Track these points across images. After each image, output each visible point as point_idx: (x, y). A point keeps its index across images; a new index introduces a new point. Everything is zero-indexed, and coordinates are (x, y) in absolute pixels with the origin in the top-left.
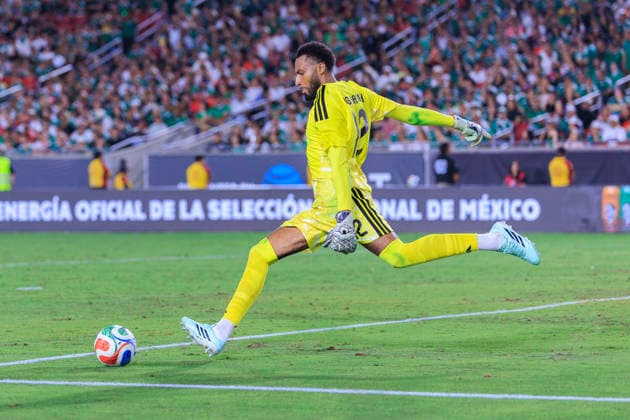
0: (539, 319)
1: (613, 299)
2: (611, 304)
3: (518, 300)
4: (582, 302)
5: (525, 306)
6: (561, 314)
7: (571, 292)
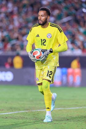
0: (10, 117)
1: (38, 110)
2: (37, 113)
3: (3, 110)
4: (27, 111)
5: (6, 112)
6: (18, 115)
7: (22, 107)
